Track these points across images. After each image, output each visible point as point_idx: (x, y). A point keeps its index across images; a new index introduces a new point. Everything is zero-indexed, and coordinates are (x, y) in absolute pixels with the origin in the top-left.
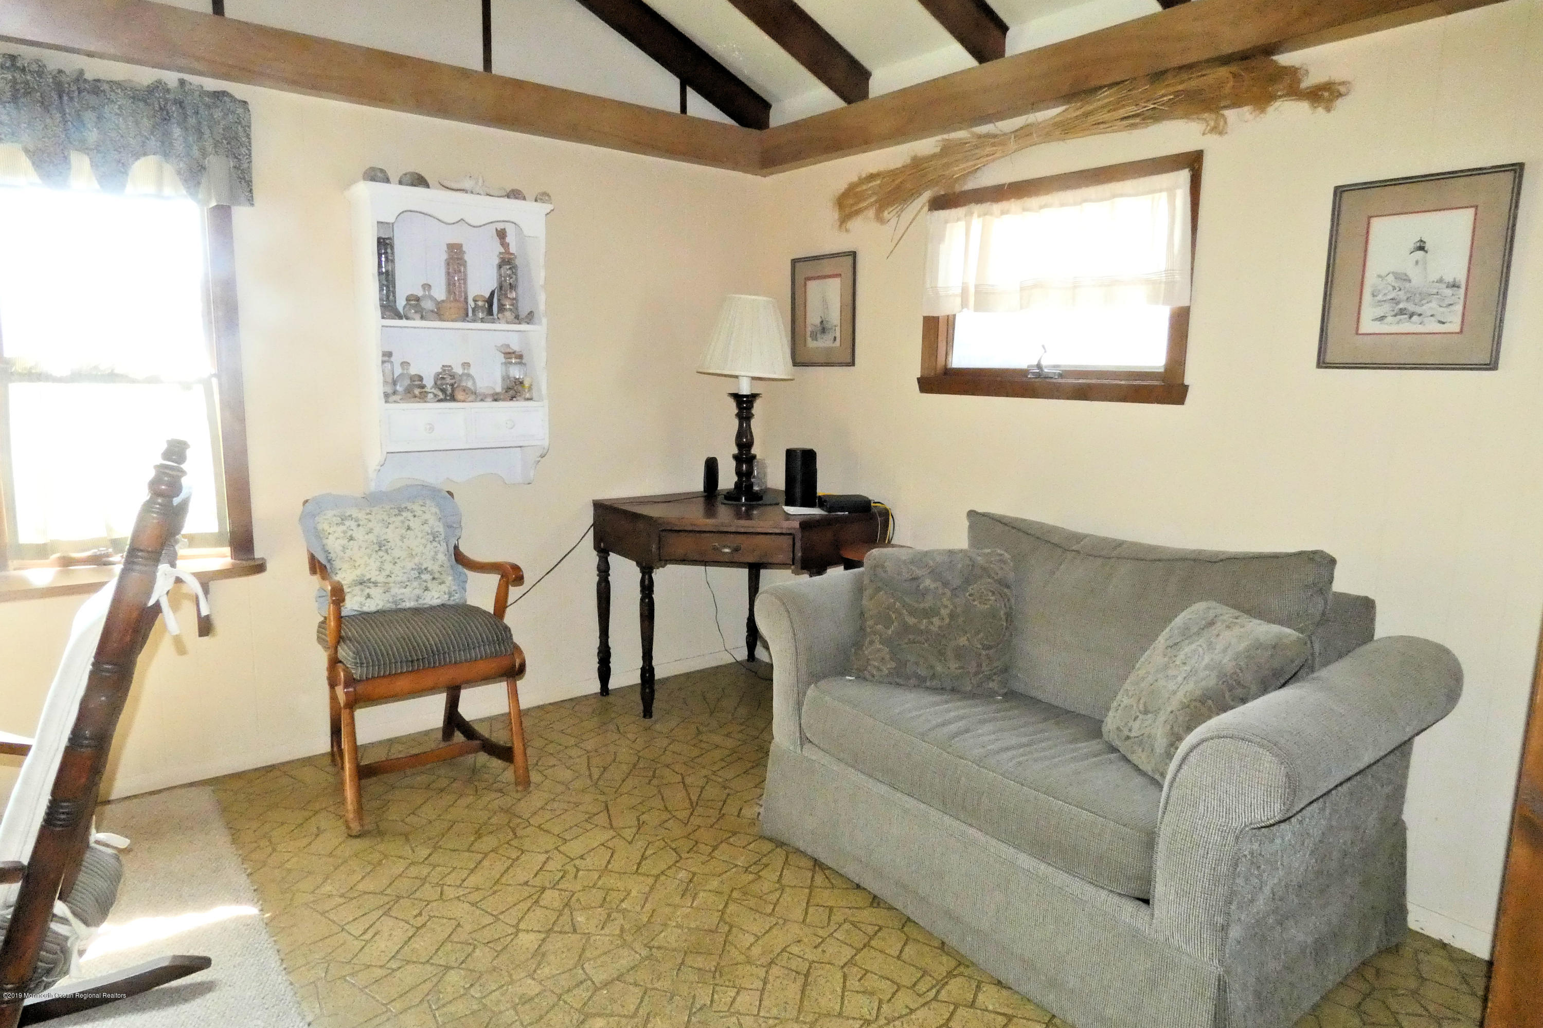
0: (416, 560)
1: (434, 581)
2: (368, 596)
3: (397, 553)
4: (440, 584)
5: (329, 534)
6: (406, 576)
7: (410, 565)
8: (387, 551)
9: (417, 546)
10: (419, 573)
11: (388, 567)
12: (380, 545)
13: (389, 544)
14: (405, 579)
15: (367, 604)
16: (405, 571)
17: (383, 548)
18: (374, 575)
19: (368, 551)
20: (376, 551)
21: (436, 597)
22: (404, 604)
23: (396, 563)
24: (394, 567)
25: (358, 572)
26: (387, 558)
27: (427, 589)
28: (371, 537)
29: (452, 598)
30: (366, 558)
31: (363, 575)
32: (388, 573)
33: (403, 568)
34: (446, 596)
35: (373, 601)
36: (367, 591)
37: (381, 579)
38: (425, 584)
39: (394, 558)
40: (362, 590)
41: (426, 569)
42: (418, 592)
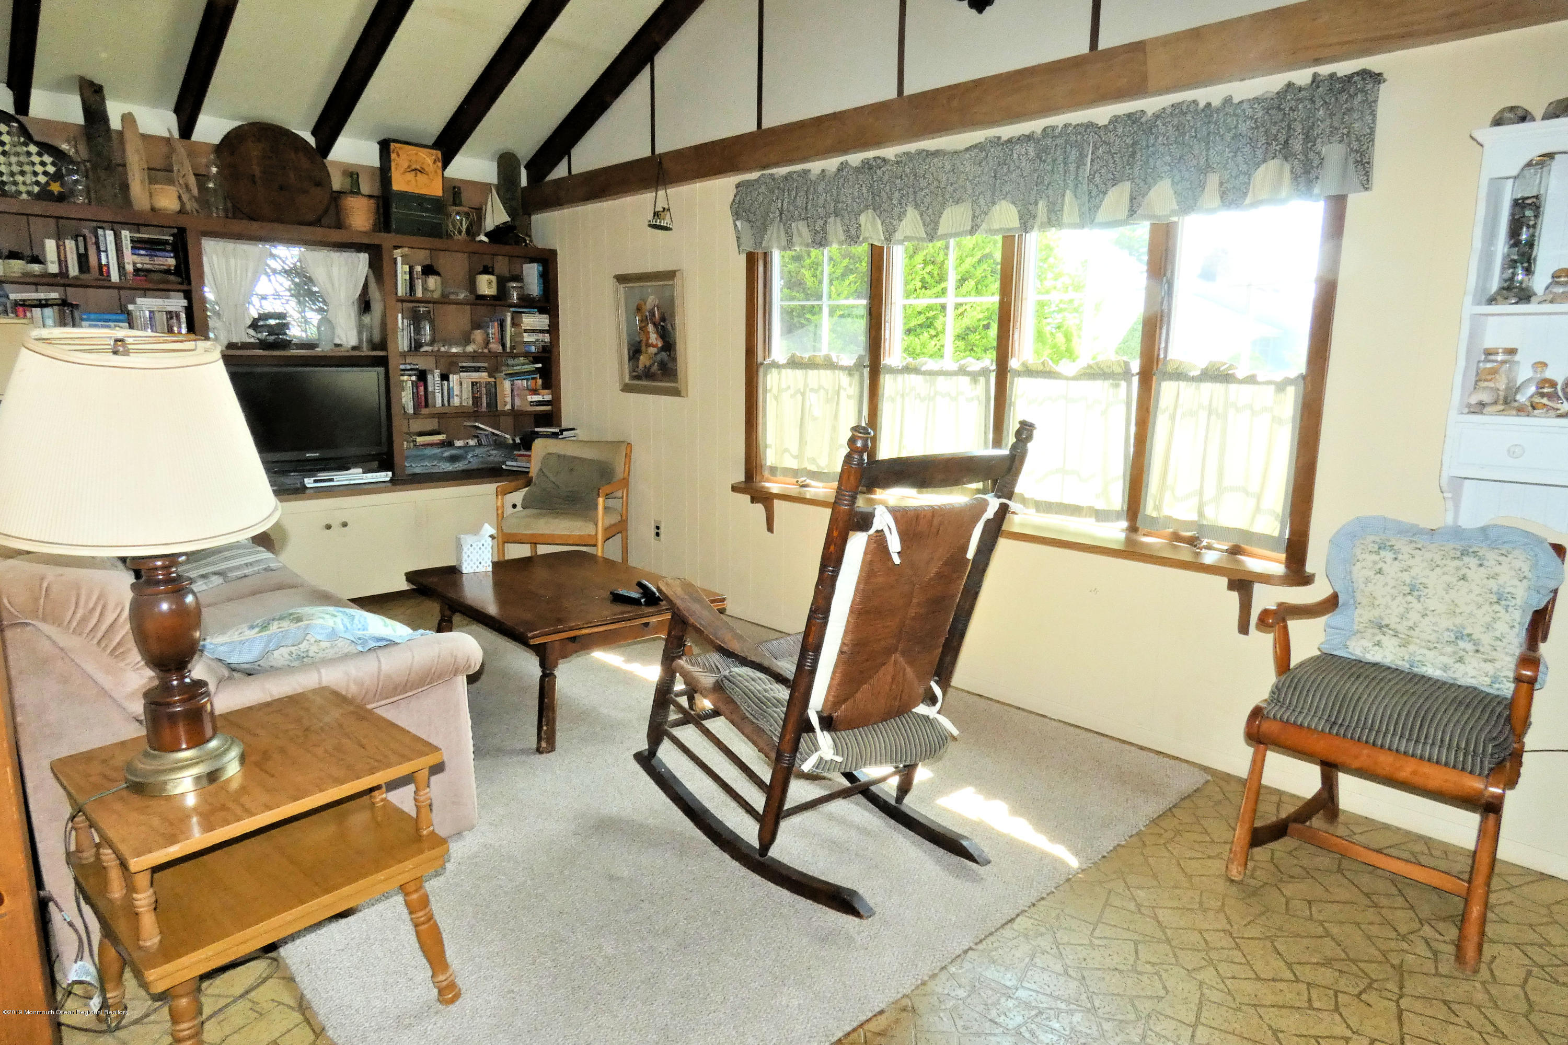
0: (1458, 620)
1: (1478, 655)
2: (1378, 644)
3: (1432, 604)
4: (1485, 661)
5: (1358, 561)
6: (1434, 635)
7: (1445, 623)
8: (1419, 598)
9: (1466, 604)
10: (1457, 638)
11: (1414, 616)
12: (1413, 589)
13: (1426, 591)
14: (1433, 638)
15: (1372, 652)
16: (1436, 629)
17: (1416, 593)
18: (1393, 621)
19: (1394, 592)
20: (1404, 595)
21: (1470, 675)
22: (1425, 669)
23: (1426, 615)
24: (1421, 619)
25: (1376, 613)
26: (1418, 606)
27: (1461, 660)
28: (1406, 577)
29: (1497, 686)
30: (1389, 598)
31: (1381, 618)
32: (1411, 624)
33: (1435, 624)
34: (1488, 680)
35: (1381, 650)
36: (1380, 637)
37: (1402, 628)
38: (1463, 653)
39: (1426, 609)
40: (1374, 635)
41: (1469, 635)
42: (1449, 661)
